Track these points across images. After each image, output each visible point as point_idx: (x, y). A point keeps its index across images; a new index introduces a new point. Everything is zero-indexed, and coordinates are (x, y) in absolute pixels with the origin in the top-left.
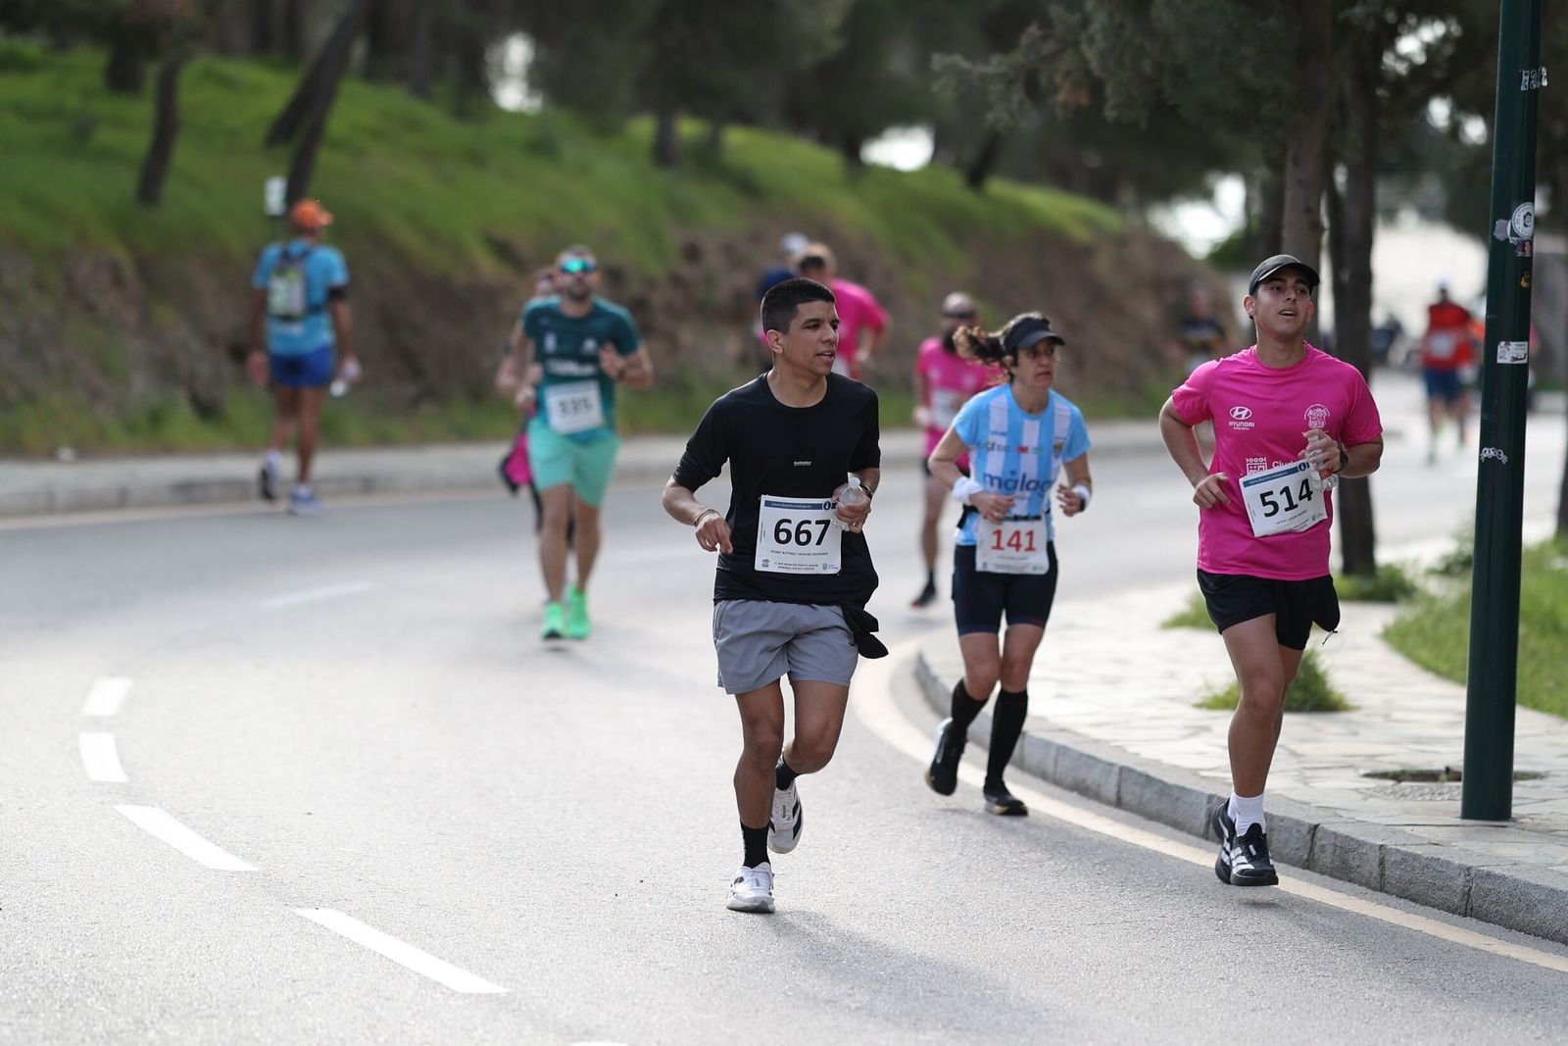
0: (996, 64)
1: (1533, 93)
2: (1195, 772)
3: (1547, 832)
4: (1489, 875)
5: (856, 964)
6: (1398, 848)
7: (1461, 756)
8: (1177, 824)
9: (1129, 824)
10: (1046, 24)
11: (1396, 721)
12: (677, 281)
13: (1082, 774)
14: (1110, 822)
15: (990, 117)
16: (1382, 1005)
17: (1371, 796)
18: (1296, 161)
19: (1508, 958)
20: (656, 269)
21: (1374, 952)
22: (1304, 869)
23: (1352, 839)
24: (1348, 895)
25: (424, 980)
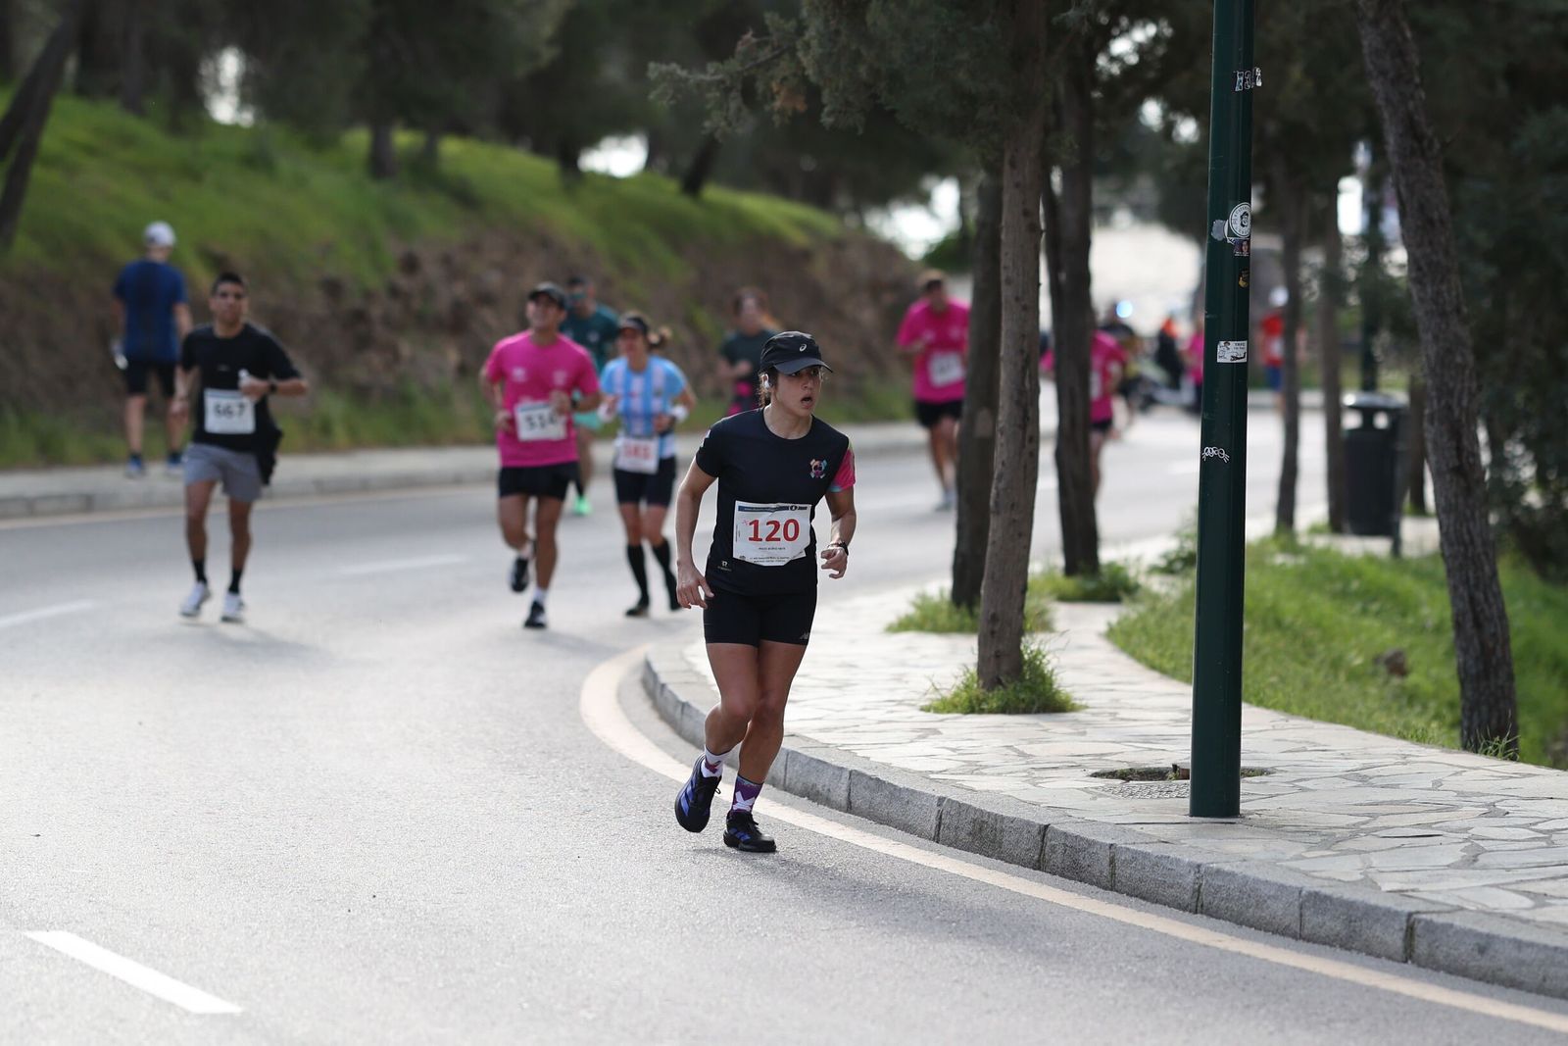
0: (712, 72)
1: (1248, 94)
2: (925, 775)
3: (1275, 828)
4: (1218, 872)
5: (591, 975)
6: (1128, 846)
7: (1189, 754)
8: (907, 828)
9: (860, 828)
10: (762, 31)
11: (1122, 719)
12: (394, 292)
13: (812, 779)
14: (842, 827)
15: (707, 124)
16: (1116, 1002)
17: (1101, 795)
18: (1013, 165)
19: (1239, 954)
20: (374, 282)
21: (1106, 952)
22: (1035, 869)
23: (1082, 839)
24: (1079, 894)
25: (158, 1001)
